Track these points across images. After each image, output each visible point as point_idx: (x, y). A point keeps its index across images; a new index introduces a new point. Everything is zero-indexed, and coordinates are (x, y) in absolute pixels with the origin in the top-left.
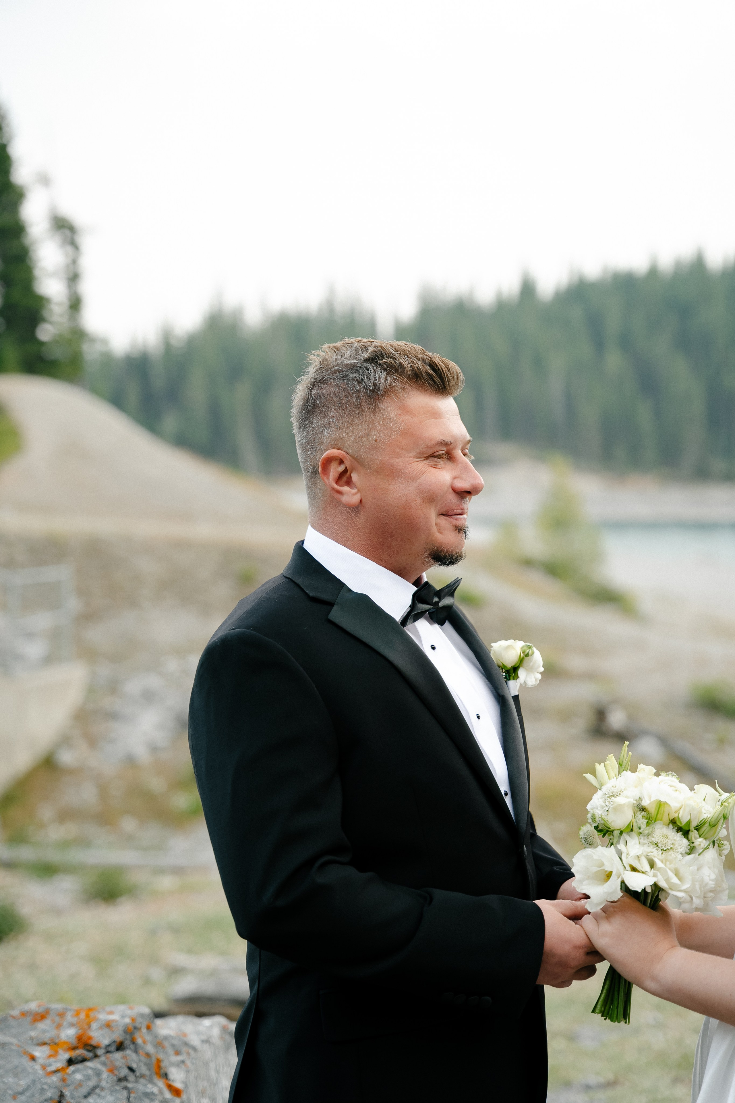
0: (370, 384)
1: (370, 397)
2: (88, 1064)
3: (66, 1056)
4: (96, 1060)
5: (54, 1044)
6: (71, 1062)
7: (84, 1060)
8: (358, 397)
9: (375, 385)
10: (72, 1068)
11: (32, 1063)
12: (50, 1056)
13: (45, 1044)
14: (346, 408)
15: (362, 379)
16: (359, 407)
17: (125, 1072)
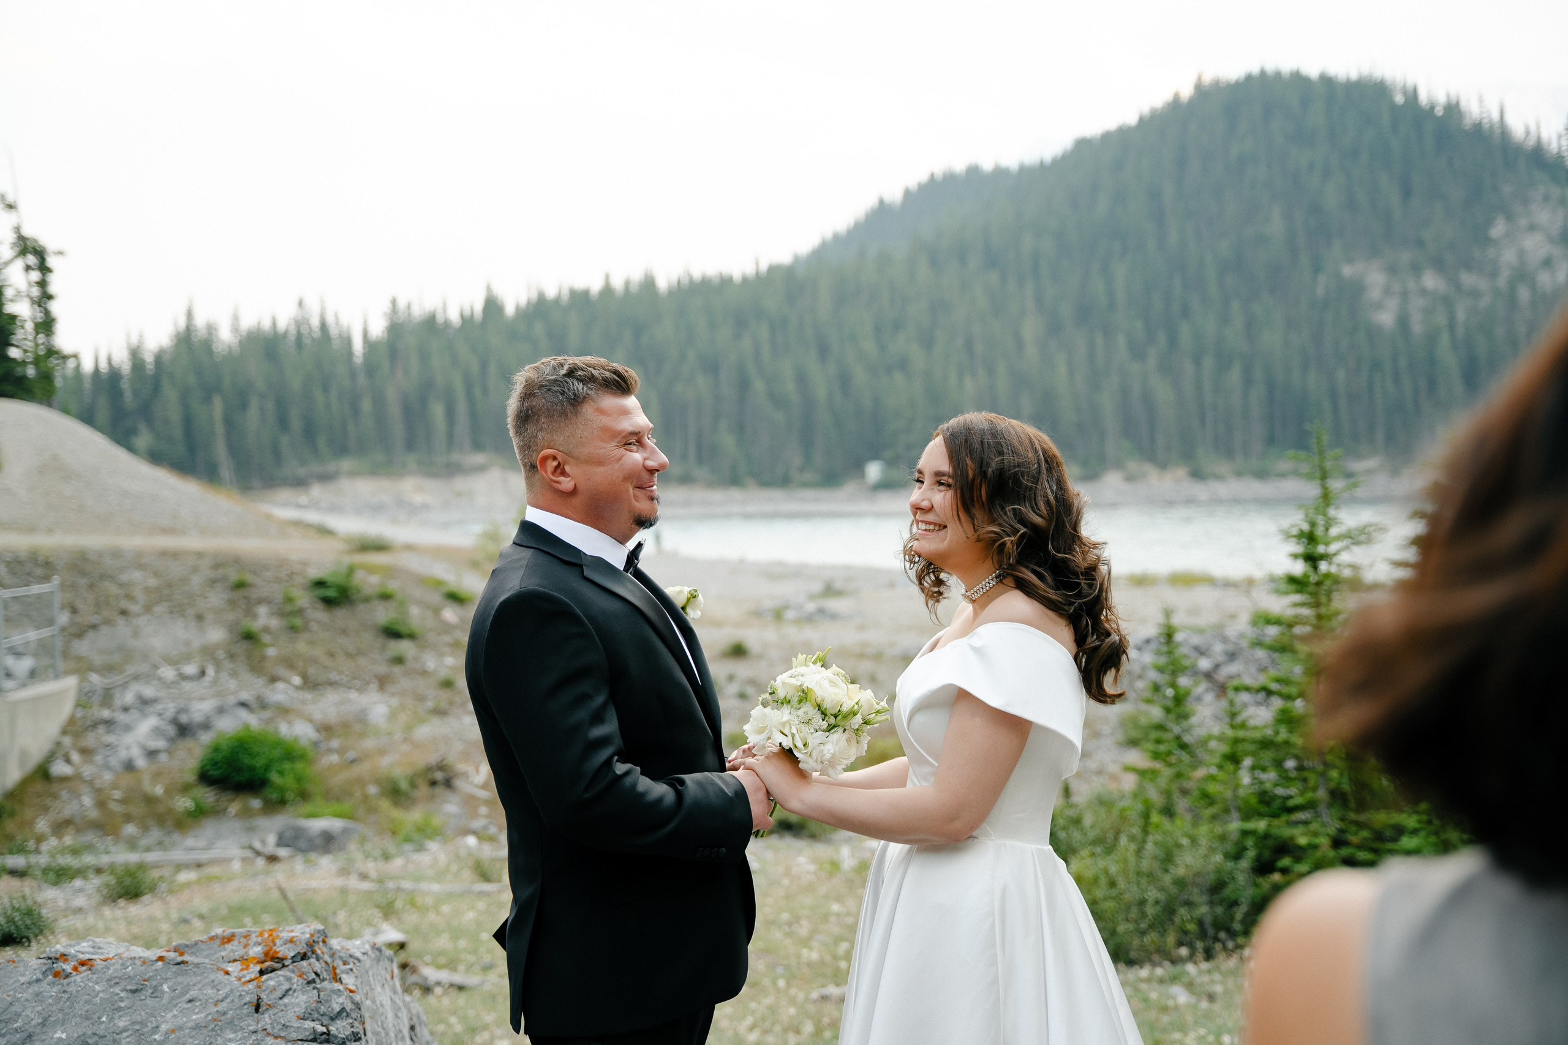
0: (571, 394)
1: (572, 405)
2: (279, 973)
3: (258, 968)
4: (285, 969)
5: (244, 960)
6: (262, 972)
7: (273, 970)
8: (563, 405)
9: (575, 394)
10: (265, 977)
11: (227, 977)
12: (242, 970)
13: (235, 961)
14: (554, 415)
15: (563, 391)
16: (564, 414)
17: (313, 976)
